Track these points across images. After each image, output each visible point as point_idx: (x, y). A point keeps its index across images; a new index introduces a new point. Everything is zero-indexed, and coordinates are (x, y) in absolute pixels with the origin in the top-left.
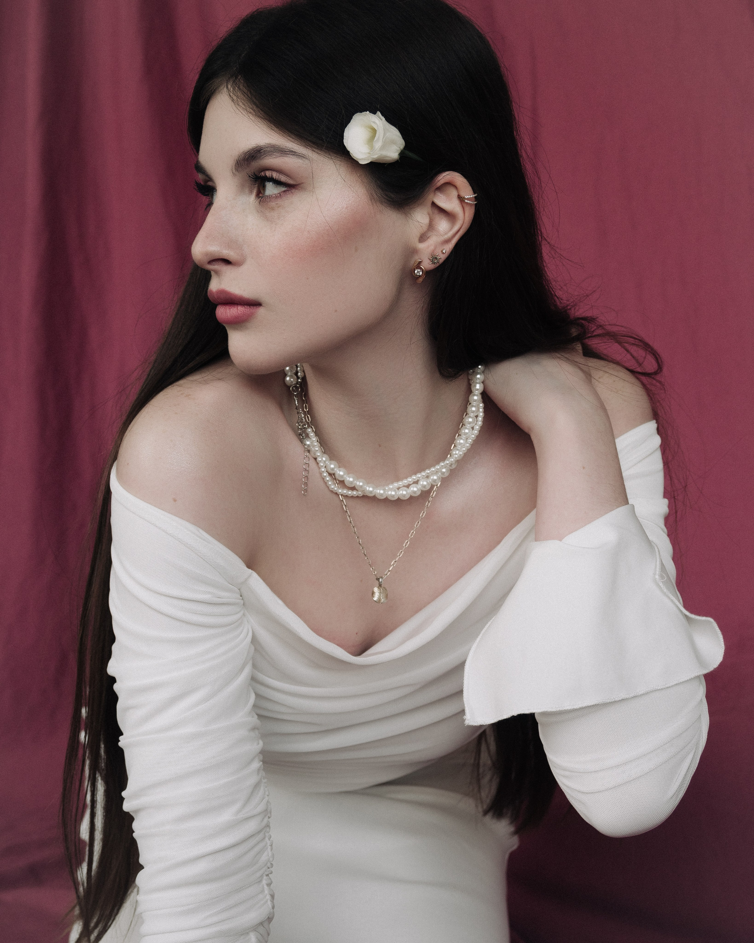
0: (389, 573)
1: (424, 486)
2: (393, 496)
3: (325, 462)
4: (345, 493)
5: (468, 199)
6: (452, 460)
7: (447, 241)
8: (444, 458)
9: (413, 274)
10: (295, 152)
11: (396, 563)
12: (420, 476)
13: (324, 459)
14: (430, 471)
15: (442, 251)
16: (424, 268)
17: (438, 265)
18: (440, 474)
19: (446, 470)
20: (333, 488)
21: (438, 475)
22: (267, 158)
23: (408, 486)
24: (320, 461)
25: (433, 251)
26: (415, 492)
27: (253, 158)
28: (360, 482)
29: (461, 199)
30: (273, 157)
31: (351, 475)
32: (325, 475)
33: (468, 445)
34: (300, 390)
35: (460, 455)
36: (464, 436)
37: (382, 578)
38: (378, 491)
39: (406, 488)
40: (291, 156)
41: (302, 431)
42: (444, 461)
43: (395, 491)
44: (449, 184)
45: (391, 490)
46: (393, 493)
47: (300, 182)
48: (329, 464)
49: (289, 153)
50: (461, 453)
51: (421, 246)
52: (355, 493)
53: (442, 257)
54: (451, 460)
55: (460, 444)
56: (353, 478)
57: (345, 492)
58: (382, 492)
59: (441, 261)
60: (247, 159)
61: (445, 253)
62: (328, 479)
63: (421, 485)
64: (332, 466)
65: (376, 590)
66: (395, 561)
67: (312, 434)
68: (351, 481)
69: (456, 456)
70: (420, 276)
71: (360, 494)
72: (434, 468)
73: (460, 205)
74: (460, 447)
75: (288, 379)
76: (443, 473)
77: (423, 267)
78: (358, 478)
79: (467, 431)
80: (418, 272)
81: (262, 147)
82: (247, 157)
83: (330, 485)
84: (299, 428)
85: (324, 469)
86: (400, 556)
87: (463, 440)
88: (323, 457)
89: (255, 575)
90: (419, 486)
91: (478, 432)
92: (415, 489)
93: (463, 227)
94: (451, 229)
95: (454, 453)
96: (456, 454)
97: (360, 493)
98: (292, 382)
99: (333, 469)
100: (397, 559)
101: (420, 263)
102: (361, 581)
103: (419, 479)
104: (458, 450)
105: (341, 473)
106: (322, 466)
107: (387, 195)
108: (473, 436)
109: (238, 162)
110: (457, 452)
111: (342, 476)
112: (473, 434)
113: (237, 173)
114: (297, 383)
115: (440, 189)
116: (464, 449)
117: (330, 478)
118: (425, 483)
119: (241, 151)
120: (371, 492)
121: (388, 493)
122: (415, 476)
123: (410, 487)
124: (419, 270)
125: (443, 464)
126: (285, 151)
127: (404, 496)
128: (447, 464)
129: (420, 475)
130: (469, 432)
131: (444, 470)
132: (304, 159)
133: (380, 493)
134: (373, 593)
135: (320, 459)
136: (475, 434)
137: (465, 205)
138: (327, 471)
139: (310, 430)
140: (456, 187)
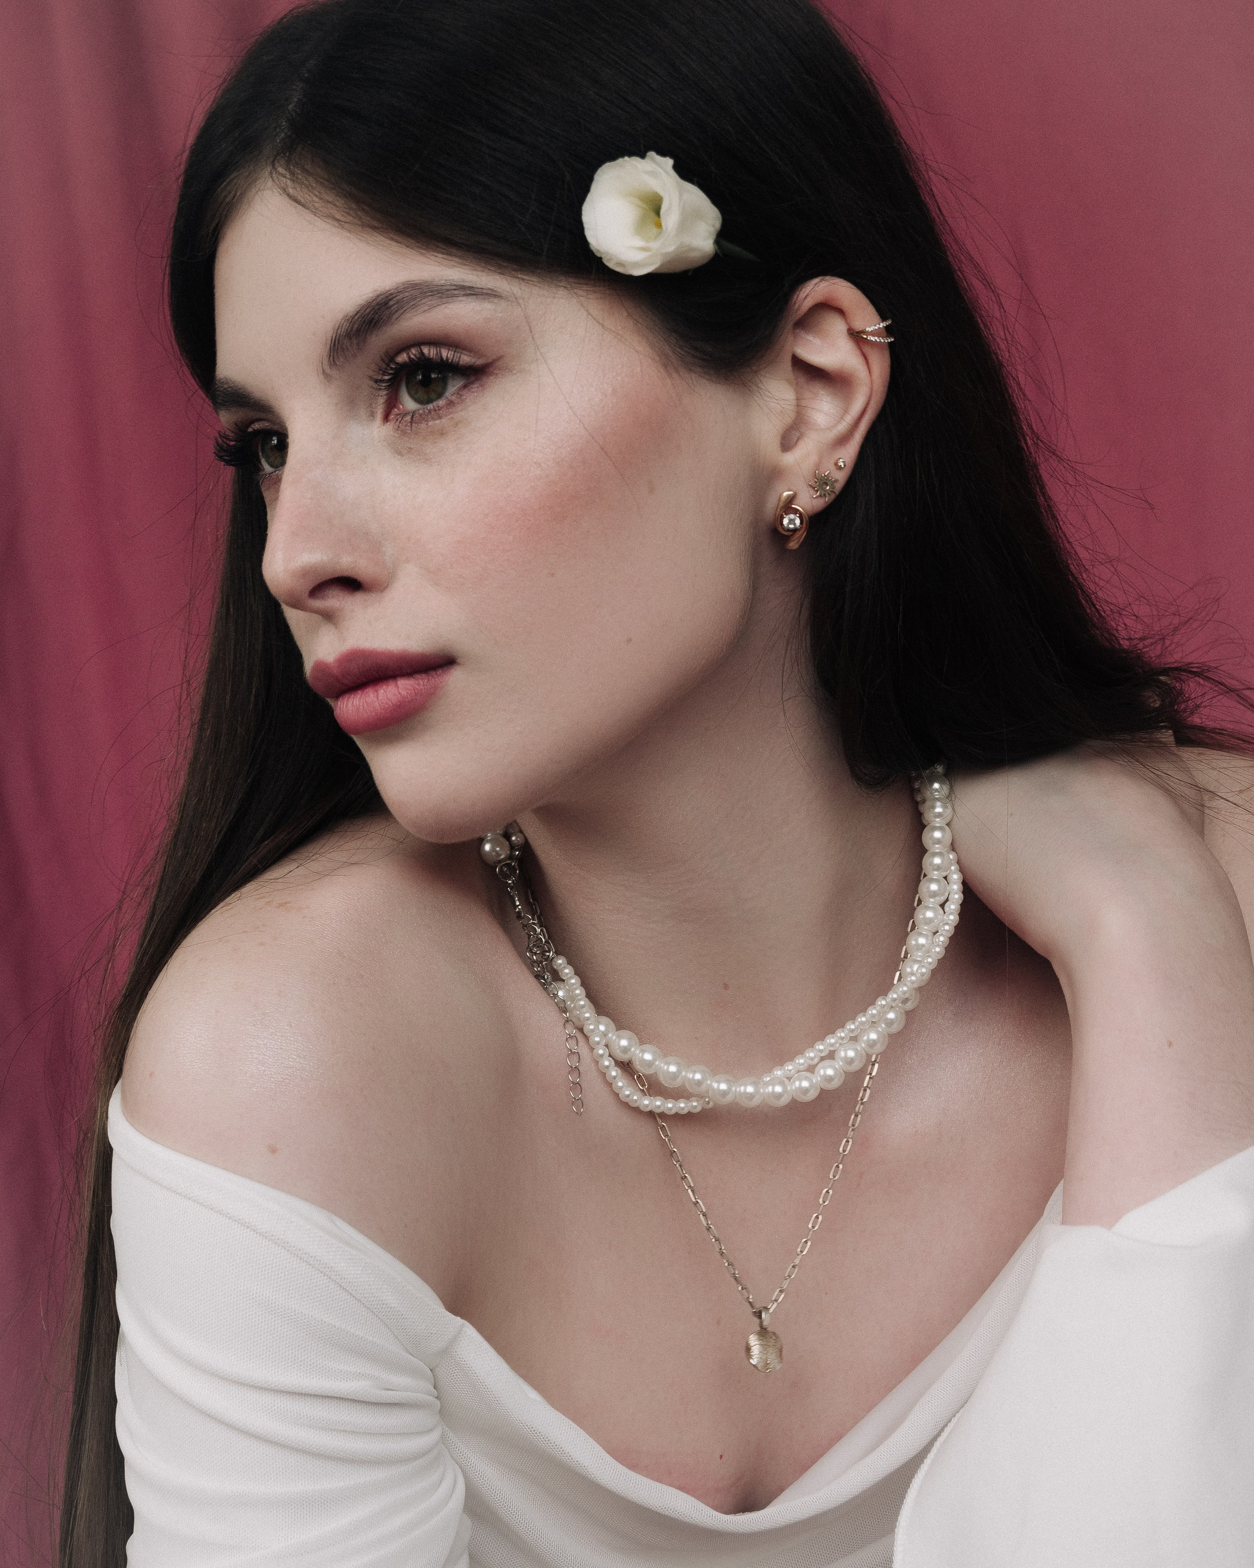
0: (782, 1296)
1: (851, 1061)
2: (779, 1096)
3: (605, 1034)
4: (659, 1107)
5: (873, 333)
6: (905, 989)
7: (842, 440)
8: (885, 988)
9: (780, 529)
10: (470, 288)
11: (796, 1270)
12: (833, 1041)
13: (602, 1028)
14: (857, 1023)
15: (836, 464)
16: (803, 509)
17: (833, 496)
18: (883, 1026)
19: (896, 1014)
20: (628, 1096)
21: (880, 1029)
22: (408, 315)
23: (811, 1069)
24: (592, 1031)
25: (818, 466)
26: (830, 1079)
27: (372, 324)
28: (695, 1072)
29: (856, 336)
30: (423, 309)
31: (670, 1059)
32: (607, 1063)
33: (938, 949)
34: (518, 872)
35: (923, 974)
36: (925, 927)
37: (766, 1309)
38: (742, 1089)
39: (808, 1074)
40: (464, 298)
41: (543, 968)
42: (886, 996)
43: (782, 1083)
44: (826, 306)
45: (772, 1083)
46: (778, 1089)
47: (495, 357)
48: (614, 1038)
49: (456, 292)
50: (924, 970)
51: (789, 459)
52: (682, 1105)
53: (841, 477)
54: (901, 989)
55: (920, 947)
56: (678, 1064)
57: (658, 1103)
58: (750, 1089)
59: (839, 487)
60: (358, 330)
61: (845, 466)
62: (614, 1073)
63: (842, 1059)
64: (624, 1043)
65: (754, 1341)
66: (794, 1267)
67: (568, 971)
68: (673, 1073)
69: (913, 978)
70: (795, 530)
71: (695, 1107)
72: (864, 1015)
73: (858, 352)
74: (920, 954)
75: (487, 847)
76: (890, 1023)
77: (799, 506)
78: (689, 1062)
79: (929, 914)
80: (791, 521)
81: (391, 294)
82: (356, 326)
83: (621, 1088)
84: (534, 962)
85: (604, 1049)
86: (804, 1253)
87: (926, 936)
88: (599, 1023)
89: (470, 1331)
90: (839, 1064)
91: (957, 918)
92: (830, 1072)
93: (872, 402)
94: (846, 411)
95: (909, 970)
96: (912, 974)
97: (695, 1105)
98: (498, 855)
99: (625, 1050)
100: (797, 1261)
101: (791, 500)
102: (718, 1323)
103: (832, 1049)
104: (916, 961)
105: (648, 1057)
106: (598, 1043)
107: (696, 349)
108: (947, 927)
109: (334, 345)
110: (916, 967)
111: (650, 1064)
112: (947, 924)
113: (334, 373)
114: (511, 857)
115: (805, 323)
116: (930, 960)
117: (619, 1071)
118: (851, 1054)
119: (340, 316)
120: (724, 1094)
121: (767, 1091)
122: (822, 1044)
123: (817, 1069)
124: (792, 516)
125: (884, 1002)
126: (448, 290)
127: (806, 1091)
128: (894, 1000)
129: (833, 1038)
130: (936, 916)
131: (891, 1015)
132: (496, 300)
133: (745, 1093)
134: (748, 1349)
135: (592, 1027)
136: (950, 922)
137: (867, 350)
138: (610, 1056)
139: (560, 961)
140: (841, 312)
